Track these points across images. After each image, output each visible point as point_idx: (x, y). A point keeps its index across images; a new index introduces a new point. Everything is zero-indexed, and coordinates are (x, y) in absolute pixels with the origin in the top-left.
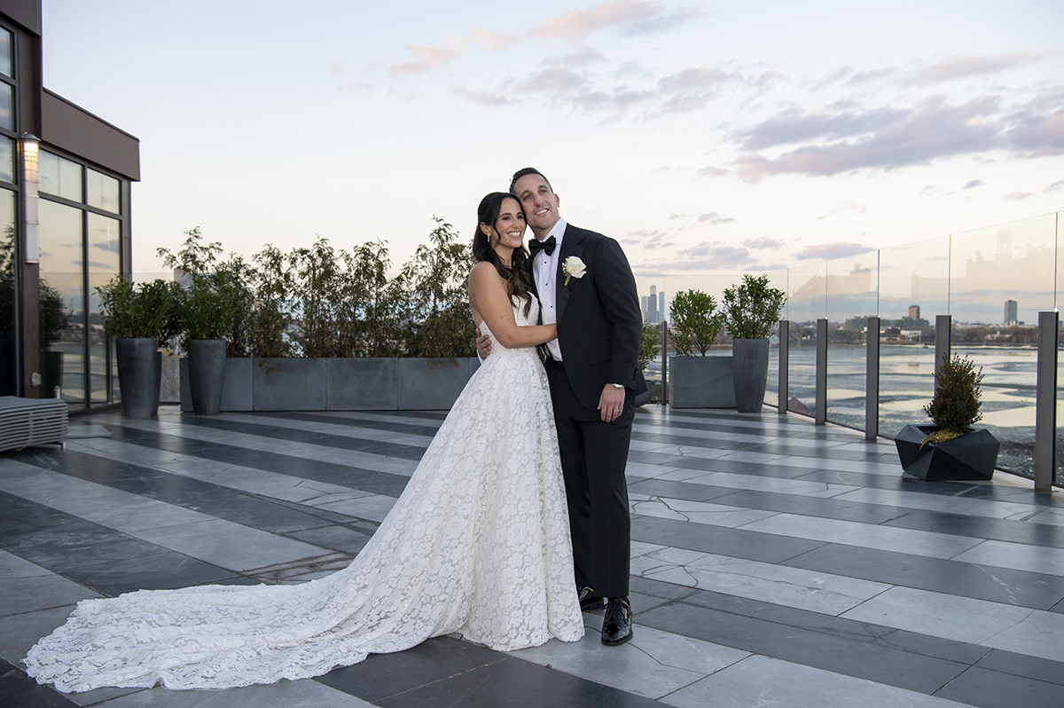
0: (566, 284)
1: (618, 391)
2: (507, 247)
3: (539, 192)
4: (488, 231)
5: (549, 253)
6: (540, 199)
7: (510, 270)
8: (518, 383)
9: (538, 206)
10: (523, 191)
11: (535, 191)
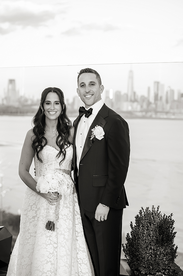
0: (91, 139)
3: (89, 84)
9: (87, 93)
10: (82, 82)
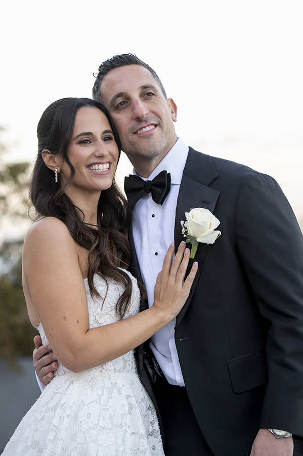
1: (281, 442)
2: (87, 190)
3: (141, 96)
4: (54, 164)
5: (160, 199)
6: (142, 108)
7: (94, 232)
8: (104, 428)
9: (139, 119)
10: (115, 94)
11: (135, 95)
